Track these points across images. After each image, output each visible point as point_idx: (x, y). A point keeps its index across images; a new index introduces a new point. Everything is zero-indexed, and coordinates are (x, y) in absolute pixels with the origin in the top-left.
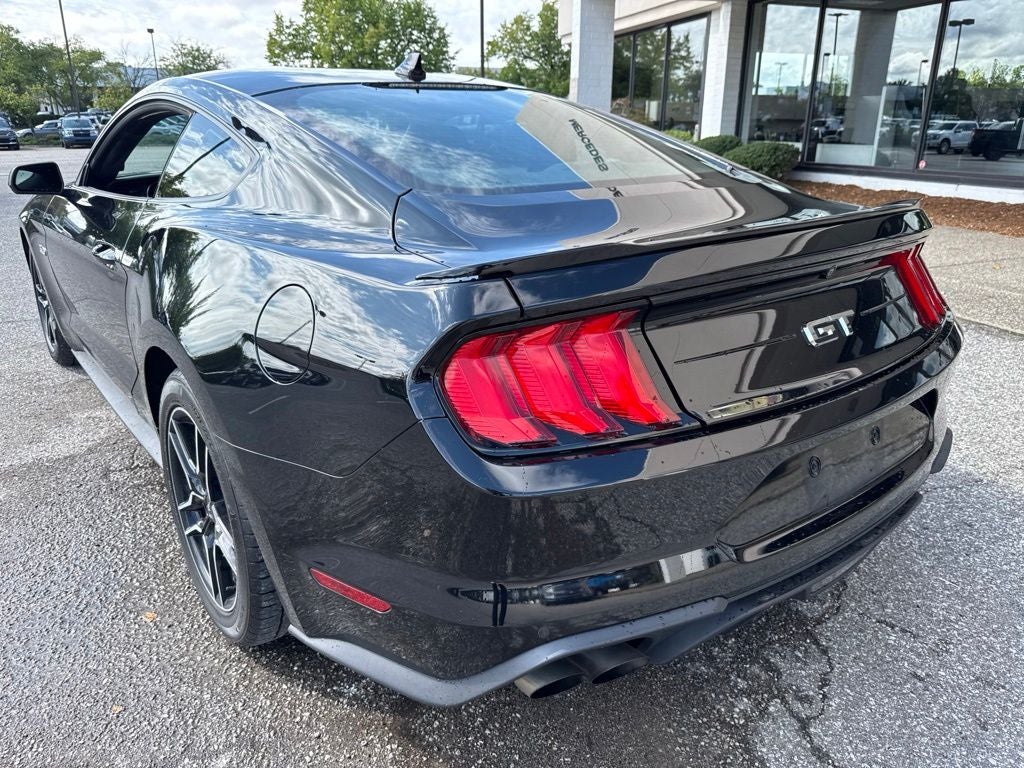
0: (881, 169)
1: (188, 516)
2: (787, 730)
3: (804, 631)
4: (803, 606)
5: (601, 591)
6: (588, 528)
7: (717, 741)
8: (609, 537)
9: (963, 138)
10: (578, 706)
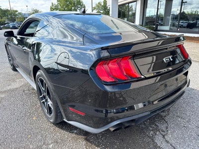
0: (170, 31)
1: (42, 99)
2: (160, 137)
3: (162, 118)
4: (162, 114)
5: (123, 111)
6: (121, 99)
7: (147, 140)
8: (125, 100)
9: (185, 25)
10: (120, 134)
